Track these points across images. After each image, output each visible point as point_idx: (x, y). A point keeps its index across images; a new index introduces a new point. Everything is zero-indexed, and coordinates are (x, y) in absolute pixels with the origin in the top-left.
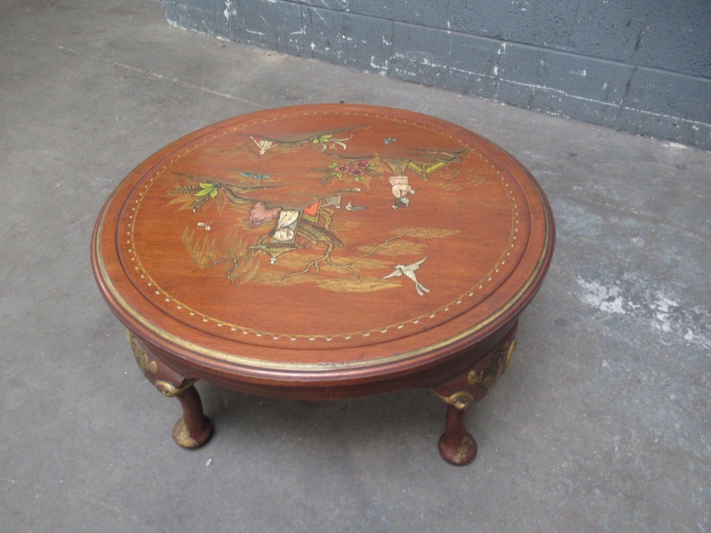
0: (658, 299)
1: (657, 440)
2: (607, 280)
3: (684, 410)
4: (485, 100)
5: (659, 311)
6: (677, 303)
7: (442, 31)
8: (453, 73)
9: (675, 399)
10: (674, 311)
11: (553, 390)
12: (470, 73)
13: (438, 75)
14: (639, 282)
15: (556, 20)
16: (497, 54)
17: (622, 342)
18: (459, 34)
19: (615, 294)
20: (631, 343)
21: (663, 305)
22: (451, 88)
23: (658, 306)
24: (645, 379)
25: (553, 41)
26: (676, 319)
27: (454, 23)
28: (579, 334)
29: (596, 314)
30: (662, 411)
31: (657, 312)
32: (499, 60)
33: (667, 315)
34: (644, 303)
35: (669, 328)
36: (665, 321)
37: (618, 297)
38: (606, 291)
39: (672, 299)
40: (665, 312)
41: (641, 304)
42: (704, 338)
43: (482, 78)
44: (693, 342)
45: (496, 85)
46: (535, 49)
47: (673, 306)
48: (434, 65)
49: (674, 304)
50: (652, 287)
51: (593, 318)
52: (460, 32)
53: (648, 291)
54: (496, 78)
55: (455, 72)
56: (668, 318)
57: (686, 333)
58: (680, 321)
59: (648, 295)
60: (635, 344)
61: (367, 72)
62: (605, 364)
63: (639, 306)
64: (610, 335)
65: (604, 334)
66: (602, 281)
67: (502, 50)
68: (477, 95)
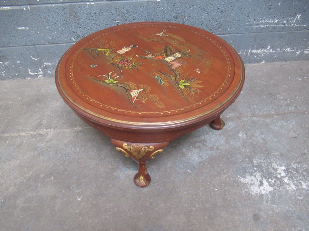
0: (277, 169)
2: (250, 171)
5: (283, 177)
6: (284, 166)
7: (70, 44)
10: (287, 172)
14: (262, 163)
17: (287, 211)
19: (260, 178)
20: (291, 209)
21: (281, 172)
23: (280, 174)
26: (292, 178)
27: (77, 38)
28: (269, 220)
29: (264, 199)
31: (283, 179)
33: (287, 178)
34: (274, 176)
35: (294, 186)
36: (289, 182)
37: (262, 179)
38: (255, 179)
39: (281, 166)
40: (285, 177)
41: (274, 178)
44: (308, 188)
47: (285, 170)
49: (284, 168)
50: (269, 162)
51: (265, 203)
53: (269, 166)
56: (289, 180)
57: (302, 185)
58: (294, 178)
59: (271, 169)
61: (29, 78)
63: (274, 180)
64: (279, 210)
65: (277, 211)
66: (249, 173)
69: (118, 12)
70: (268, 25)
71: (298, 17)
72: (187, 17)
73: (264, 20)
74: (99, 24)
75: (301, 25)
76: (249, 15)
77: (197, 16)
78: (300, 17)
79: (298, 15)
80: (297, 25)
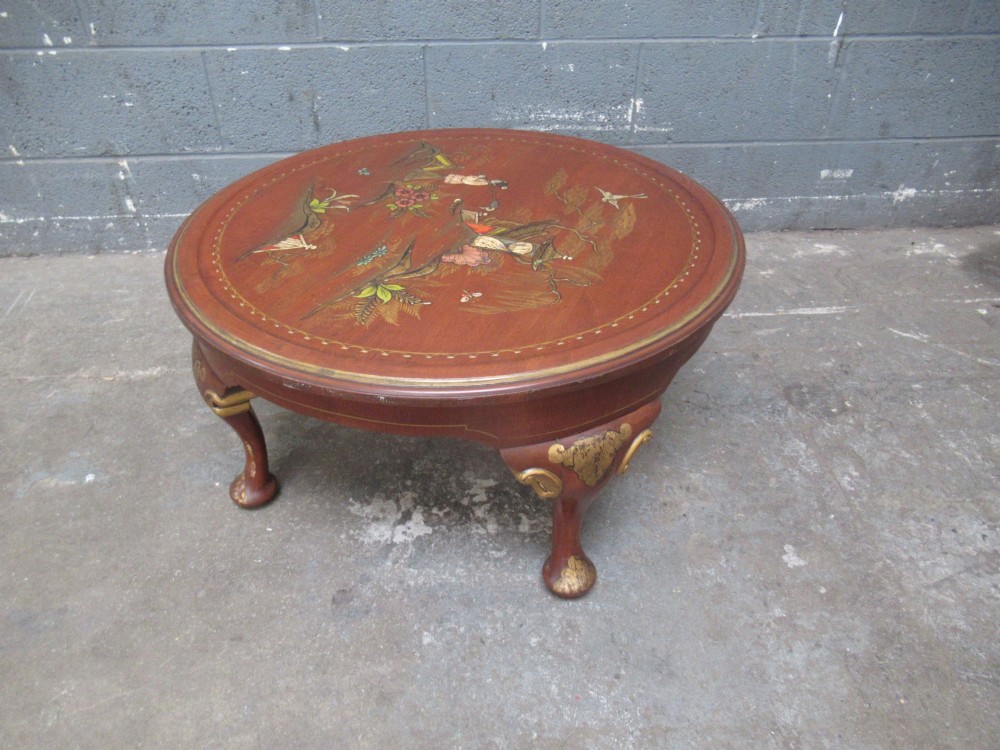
0: (469, 486)
1: (535, 735)
2: (391, 487)
3: (555, 654)
4: (135, 253)
5: (475, 504)
6: (495, 479)
7: (8, 163)
8: (62, 226)
9: (538, 642)
10: (495, 494)
11: (360, 737)
12: (90, 218)
13: (36, 234)
14: (437, 470)
15: (185, 111)
16: (119, 180)
17: (441, 585)
18: (39, 162)
19: (410, 505)
20: (454, 580)
21: (479, 491)
22: (68, 250)
23: (472, 496)
24: (489, 632)
25: (196, 143)
26: (500, 507)
27: (23, 147)
28: (375, 605)
29: (391, 555)
30: (527, 675)
31: (474, 508)
32: (127, 188)
33: (487, 506)
34: (453, 500)
35: (496, 526)
36: (487, 517)
37: (415, 507)
38: (395, 506)
39: (487, 478)
40: (483, 503)
41: (449, 505)
42: (542, 519)
43: (114, 221)
44: (532, 532)
45: (142, 226)
46: (176, 158)
47: (490, 488)
48: (21, 221)
49: (491, 483)
50: (456, 469)
51: (389, 563)
52: (39, 158)
53: (452, 479)
54: (137, 216)
55: (63, 224)
56: (490, 511)
57: (519, 523)
58: (506, 506)
59: (454, 485)
60: (459, 577)
62: (427, 639)
63: (447, 510)
64: (421, 580)
65: (412, 583)
66: (385, 492)
67: (125, 172)
68: (119, 249)
69: (126, 77)
70: (557, 126)
71: (635, 105)
72: (319, 98)
73: (542, 110)
74: (78, 109)
75: (652, 129)
76: (493, 96)
77: (349, 95)
78: (641, 105)
79: (635, 100)
80: (641, 129)
